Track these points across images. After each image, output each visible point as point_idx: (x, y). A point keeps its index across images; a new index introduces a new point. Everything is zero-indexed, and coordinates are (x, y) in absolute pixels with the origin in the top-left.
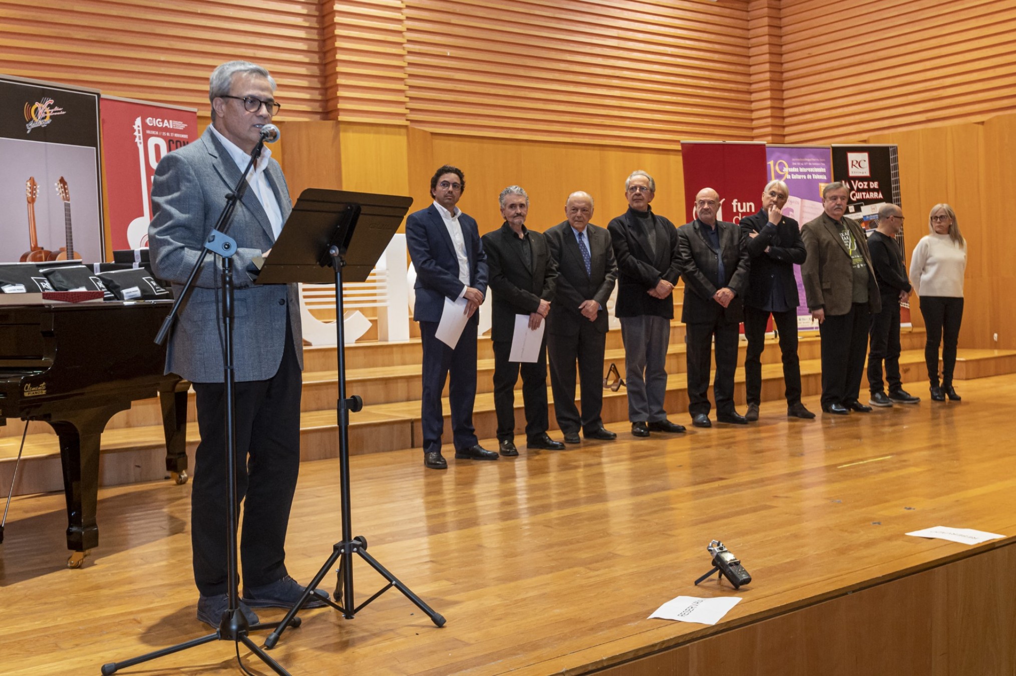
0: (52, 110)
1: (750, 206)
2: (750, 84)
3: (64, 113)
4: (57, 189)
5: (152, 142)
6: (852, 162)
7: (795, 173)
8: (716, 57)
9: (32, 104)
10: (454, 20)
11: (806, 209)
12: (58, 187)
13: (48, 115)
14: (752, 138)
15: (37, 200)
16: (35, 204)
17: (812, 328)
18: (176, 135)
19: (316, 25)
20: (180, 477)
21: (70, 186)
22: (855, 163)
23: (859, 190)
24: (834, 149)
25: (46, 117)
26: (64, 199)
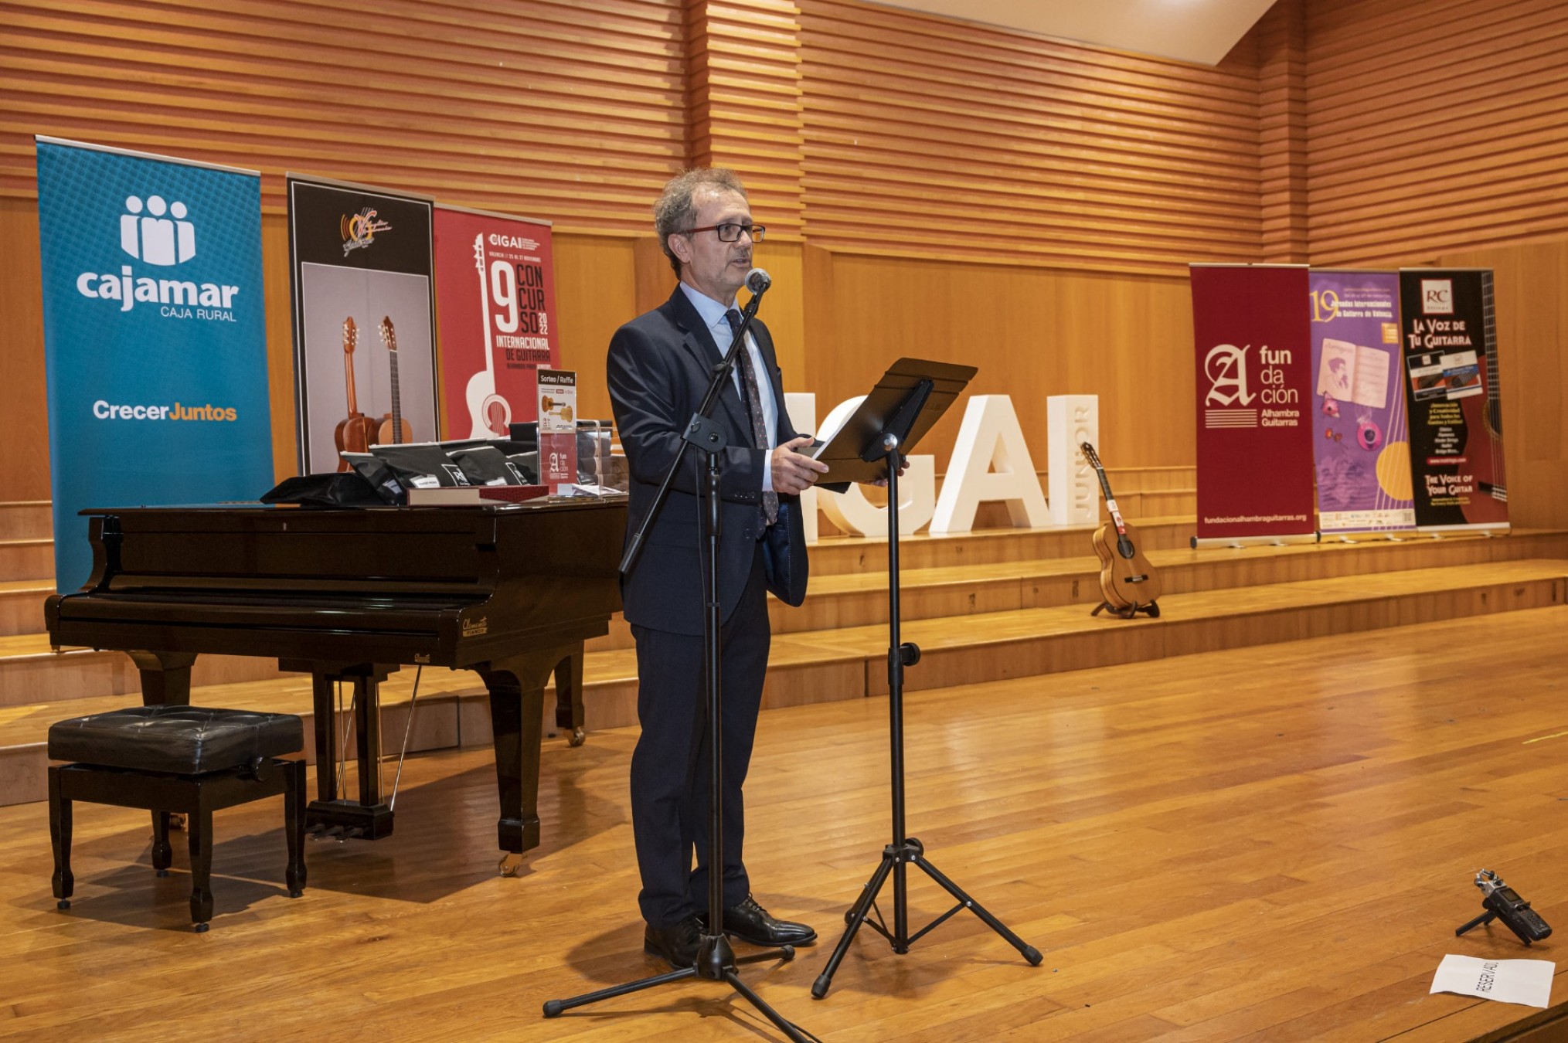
0: (375, 225)
1: (1286, 356)
2: (1261, 182)
3: (389, 228)
4: (381, 333)
5: (497, 266)
6: (1429, 293)
7: (1348, 309)
8: (1214, 144)
9: (350, 217)
10: (864, 95)
11: (1362, 360)
12: (381, 330)
13: (370, 231)
14: (1262, 258)
15: (356, 348)
16: (355, 354)
17: (1369, 529)
18: (527, 258)
19: (682, 105)
20: (575, 736)
21: (396, 329)
22: (1432, 294)
23: (1437, 333)
24: (1403, 275)
25: (367, 234)
26: (389, 347)
